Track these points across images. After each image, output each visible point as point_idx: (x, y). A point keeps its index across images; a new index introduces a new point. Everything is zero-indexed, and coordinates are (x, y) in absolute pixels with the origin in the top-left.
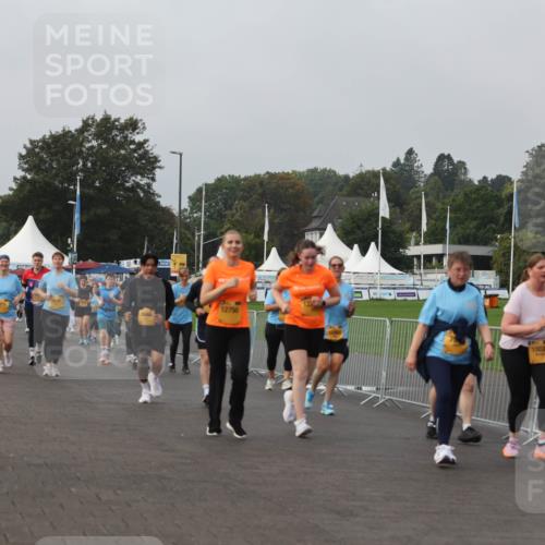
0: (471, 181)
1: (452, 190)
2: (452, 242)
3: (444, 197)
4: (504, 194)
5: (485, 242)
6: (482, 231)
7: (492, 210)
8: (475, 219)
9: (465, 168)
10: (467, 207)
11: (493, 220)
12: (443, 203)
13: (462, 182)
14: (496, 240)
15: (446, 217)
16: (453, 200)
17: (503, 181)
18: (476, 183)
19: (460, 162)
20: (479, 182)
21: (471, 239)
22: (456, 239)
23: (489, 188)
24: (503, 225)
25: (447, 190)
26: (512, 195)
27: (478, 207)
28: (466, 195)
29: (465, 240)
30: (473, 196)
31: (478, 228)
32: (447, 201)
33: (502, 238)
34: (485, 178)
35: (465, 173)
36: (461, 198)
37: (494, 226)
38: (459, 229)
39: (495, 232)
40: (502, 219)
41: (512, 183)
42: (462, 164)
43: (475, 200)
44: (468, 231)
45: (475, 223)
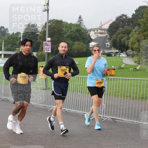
0: (9, 34)
1: (4, 36)
2: (4, 51)
3: (2, 38)
4: (19, 37)
5: (13, 50)
6: (13, 47)
7: (15, 42)
8: (11, 44)
9: (8, 30)
10: (8, 41)
11: (16, 44)
12: (2, 40)
13: (7, 34)
14: (16, 50)
15: (2, 44)
16: (5, 39)
17: (18, 33)
18: (11, 34)
19: (6, 28)
20: (12, 34)
21: (9, 49)
22: (5, 49)
23: (15, 36)
24: (18, 46)
25: (3, 36)
26: (21, 37)
27: (11, 41)
28: (8, 37)
29: (8, 50)
30: (10, 38)
31: (11, 47)
32: (3, 39)
33: (18, 49)
34: (13, 33)
35: (8, 32)
36: (6, 38)
37: (16, 46)
38: (6, 47)
39: (16, 47)
40: (18, 44)
41: (21, 34)
42: (7, 29)
43: (11, 39)
44: (9, 47)
45: (10, 45)
